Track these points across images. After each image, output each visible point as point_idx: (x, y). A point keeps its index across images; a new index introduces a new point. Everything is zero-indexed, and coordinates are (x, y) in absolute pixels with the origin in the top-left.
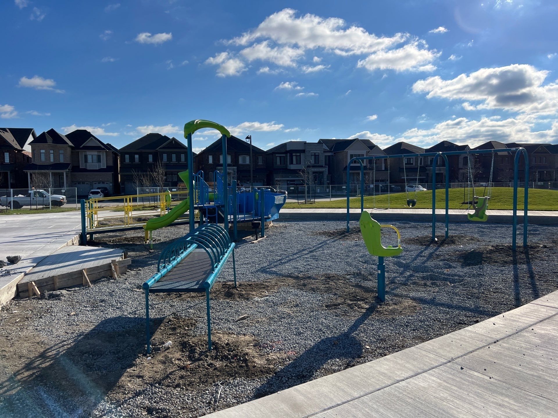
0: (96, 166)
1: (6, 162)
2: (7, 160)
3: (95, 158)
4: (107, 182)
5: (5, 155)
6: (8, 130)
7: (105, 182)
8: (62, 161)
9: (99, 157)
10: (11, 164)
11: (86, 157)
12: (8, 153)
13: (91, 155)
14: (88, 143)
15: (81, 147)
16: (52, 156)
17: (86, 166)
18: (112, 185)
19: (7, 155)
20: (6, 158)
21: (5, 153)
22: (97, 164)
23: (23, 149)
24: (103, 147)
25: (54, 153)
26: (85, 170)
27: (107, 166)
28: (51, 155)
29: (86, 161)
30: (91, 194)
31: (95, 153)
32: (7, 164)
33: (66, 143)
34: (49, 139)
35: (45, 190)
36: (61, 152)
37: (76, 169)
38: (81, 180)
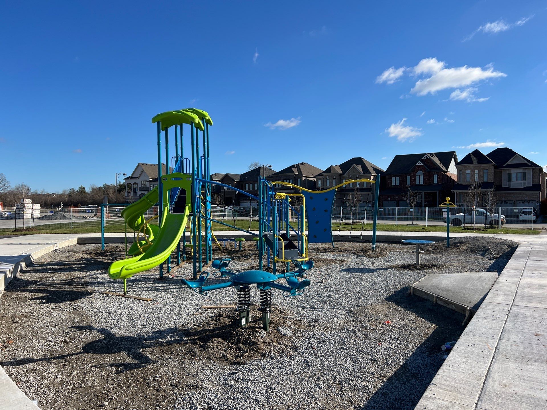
0: (521, 185)
1: (434, 183)
2: (436, 181)
3: (520, 176)
4: (533, 202)
5: (434, 177)
6: (434, 155)
7: (531, 202)
8: (486, 180)
9: (524, 174)
10: (439, 184)
11: (510, 175)
12: (437, 175)
13: (515, 172)
14: (512, 161)
15: (505, 165)
16: (476, 176)
17: (509, 184)
18: (538, 204)
19: (436, 177)
20: (434, 179)
21: (434, 175)
22: (522, 182)
23: (448, 171)
24: (529, 164)
25: (478, 173)
26: (508, 189)
27: (533, 184)
28: (476, 174)
29: (510, 179)
30: (523, 215)
31: (520, 170)
32: (436, 185)
33: (490, 162)
34: (474, 159)
35: (484, 209)
36: (485, 171)
37: (499, 188)
38: (503, 199)
